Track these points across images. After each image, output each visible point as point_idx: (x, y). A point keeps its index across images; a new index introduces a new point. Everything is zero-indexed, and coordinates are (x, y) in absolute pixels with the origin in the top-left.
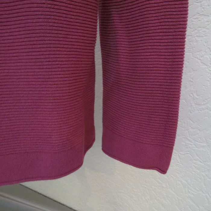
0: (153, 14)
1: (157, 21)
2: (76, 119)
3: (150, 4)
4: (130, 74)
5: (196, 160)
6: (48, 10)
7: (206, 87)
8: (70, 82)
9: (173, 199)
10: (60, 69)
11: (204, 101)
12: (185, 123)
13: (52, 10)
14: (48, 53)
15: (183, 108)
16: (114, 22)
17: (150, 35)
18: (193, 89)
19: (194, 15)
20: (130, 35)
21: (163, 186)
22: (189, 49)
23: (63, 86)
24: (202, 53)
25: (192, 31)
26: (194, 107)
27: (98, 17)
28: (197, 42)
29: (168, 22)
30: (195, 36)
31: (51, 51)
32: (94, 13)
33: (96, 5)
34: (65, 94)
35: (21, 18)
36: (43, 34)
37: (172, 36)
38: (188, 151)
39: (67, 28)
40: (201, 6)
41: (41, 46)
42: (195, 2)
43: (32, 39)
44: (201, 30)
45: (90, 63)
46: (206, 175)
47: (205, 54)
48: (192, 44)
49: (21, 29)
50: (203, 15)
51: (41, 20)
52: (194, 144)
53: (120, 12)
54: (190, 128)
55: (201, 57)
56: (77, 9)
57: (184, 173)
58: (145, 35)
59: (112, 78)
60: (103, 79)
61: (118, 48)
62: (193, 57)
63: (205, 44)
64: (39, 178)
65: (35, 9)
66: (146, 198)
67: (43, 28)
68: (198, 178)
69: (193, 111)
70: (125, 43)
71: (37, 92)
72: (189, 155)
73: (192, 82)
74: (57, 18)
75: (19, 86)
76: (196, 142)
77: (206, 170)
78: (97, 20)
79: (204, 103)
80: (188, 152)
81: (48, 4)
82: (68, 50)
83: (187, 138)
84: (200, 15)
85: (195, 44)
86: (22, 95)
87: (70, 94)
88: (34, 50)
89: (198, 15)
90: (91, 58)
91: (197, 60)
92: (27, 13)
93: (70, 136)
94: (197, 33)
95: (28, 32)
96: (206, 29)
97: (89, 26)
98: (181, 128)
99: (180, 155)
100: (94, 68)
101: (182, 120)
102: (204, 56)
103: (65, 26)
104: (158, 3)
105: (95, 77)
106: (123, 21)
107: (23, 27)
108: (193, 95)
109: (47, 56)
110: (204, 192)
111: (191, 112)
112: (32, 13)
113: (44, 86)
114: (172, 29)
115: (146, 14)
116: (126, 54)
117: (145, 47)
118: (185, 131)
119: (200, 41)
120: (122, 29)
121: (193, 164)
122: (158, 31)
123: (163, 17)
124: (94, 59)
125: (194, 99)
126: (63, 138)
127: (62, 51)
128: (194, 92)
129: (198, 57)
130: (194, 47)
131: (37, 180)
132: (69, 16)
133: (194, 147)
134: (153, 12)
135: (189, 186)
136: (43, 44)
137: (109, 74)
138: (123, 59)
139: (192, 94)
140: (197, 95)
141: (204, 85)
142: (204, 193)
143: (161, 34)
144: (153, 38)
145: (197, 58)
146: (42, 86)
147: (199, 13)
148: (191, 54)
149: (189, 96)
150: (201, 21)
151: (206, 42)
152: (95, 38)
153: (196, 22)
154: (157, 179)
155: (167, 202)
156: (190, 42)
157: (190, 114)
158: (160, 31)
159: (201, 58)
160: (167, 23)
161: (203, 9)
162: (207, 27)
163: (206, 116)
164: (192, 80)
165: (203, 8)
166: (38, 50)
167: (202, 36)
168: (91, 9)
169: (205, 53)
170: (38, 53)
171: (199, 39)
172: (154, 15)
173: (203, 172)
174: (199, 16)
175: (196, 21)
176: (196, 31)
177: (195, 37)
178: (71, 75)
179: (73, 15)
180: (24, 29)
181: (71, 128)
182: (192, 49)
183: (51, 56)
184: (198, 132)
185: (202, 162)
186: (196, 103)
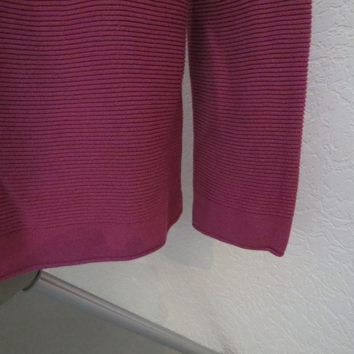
0: (262, 32)
1: (268, 43)
2: (158, 178)
3: (259, 19)
4: (231, 116)
5: (334, 245)
6: (122, 33)
7: (349, 135)
8: (150, 128)
9: (300, 305)
10: (137, 111)
11: (346, 155)
12: (317, 189)
13: (127, 33)
14: (121, 90)
15: (313, 167)
16: (208, 44)
17: (258, 62)
18: (329, 138)
19: (331, 26)
20: (232, 61)
21: (285, 285)
22: (322, 77)
23: (140, 133)
24: (342, 84)
25: (327, 51)
26: (331, 165)
27: (187, 39)
28: (335, 66)
29: (284, 44)
30: (332, 57)
31: (125, 87)
32: (181, 33)
33: (184, 23)
34: (144, 145)
35: (86, 44)
36: (115, 65)
37: (288, 62)
38: (322, 232)
39: (146, 56)
40: (340, 13)
41: (112, 81)
42: (332, 6)
43: (101, 72)
44: (341, 48)
45: (175, 101)
46: (349, 267)
47: (346, 85)
48: (327, 69)
49: (86, 59)
50: (343, 25)
51: (112, 47)
52: (331, 222)
53: (218, 30)
54: (324, 196)
55: (341, 89)
56: (159, 30)
57: (317, 265)
58: (253, 62)
59: (207, 122)
60: (194, 124)
61: (214, 80)
62: (328, 90)
63: (347, 70)
64: (108, 258)
65: (106, 33)
66: (259, 304)
67: (115, 57)
68: (338, 273)
69: (329, 171)
70: (225, 73)
71: (107, 142)
72: (324, 237)
73: (327, 126)
74: (133, 43)
75: (82, 134)
76: (334, 218)
77: (349, 259)
78: (184, 42)
79: (346, 158)
80: (322, 234)
81: (121, 26)
82: (147, 85)
83: (321, 213)
84: (340, 26)
85: (331, 69)
86: (86, 146)
87: (149, 144)
88: (103, 86)
89: (336, 26)
90: (177, 96)
91: (334, 93)
92: (94, 38)
93: (149, 202)
94: (335, 53)
95: (96, 63)
96: (348, 47)
97: (174, 51)
98: (311, 196)
99: (309, 237)
100: (181, 108)
101: (313, 184)
102: (345, 87)
103: (143, 53)
104: (269, 18)
105: (182, 121)
106: (222, 42)
107: (89, 57)
108: (329, 147)
109: (120, 94)
110: (346, 293)
111: (326, 173)
112: (101, 38)
113: (115, 134)
114: (290, 53)
115: (253, 34)
116: (227, 89)
117: (253, 79)
118: (317, 201)
119: (340, 66)
120: (221, 54)
121: (330, 251)
122: (270, 56)
123: (276, 37)
124: (180, 96)
125: (330, 153)
126: (140, 204)
127: (139, 87)
128: (331, 142)
129: (337, 89)
130: (331, 75)
131: (104, 261)
132: (148, 40)
133: (331, 226)
134: (262, 30)
135: (323, 284)
136: (114, 78)
137: (203, 117)
138: (221, 96)
139: (327, 145)
140: (336, 147)
141: (345, 132)
142: (346, 295)
143: (273, 61)
144: (263, 66)
145: (335, 91)
146: (112, 134)
147: (337, 24)
148: (326, 85)
149: (324, 148)
150: (340, 35)
151: (348, 67)
152: (183, 67)
153: (333, 37)
154: (275, 274)
155: (291, 309)
156: (324, 66)
157: (324, 175)
158: (273, 56)
159: (340, 91)
160: (283, 46)
161: (343, 18)
162: (349, 44)
163: (349, 178)
164: (327, 124)
165: (344, 15)
166: (108, 86)
167: (342, 58)
168: (177, 28)
169: (347, 83)
170: (109, 90)
171: (337, 63)
172: (264, 35)
173: (344, 263)
174: (338, 28)
175: (334, 35)
176: (333, 50)
177: (331, 59)
178: (151, 119)
179: (154, 39)
180: (90, 59)
181: (150, 191)
182: (327, 78)
183: (125, 94)
184: (337, 202)
185: (343, 247)
186: (333, 159)
